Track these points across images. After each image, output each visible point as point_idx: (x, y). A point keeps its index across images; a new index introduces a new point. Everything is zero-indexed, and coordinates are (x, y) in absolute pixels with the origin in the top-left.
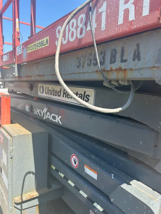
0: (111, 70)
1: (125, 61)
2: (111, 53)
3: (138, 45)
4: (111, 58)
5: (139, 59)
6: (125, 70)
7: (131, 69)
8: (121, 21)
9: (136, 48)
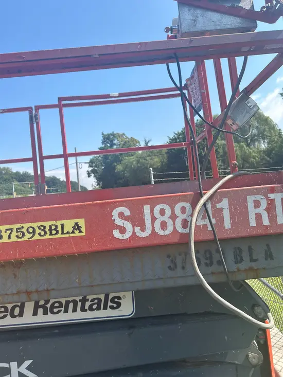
0: (239, 270)
1: (256, 260)
2: (234, 252)
3: (268, 245)
4: (235, 257)
5: (272, 259)
6: (258, 269)
7: (264, 269)
8: (253, 223)
9: (265, 247)
